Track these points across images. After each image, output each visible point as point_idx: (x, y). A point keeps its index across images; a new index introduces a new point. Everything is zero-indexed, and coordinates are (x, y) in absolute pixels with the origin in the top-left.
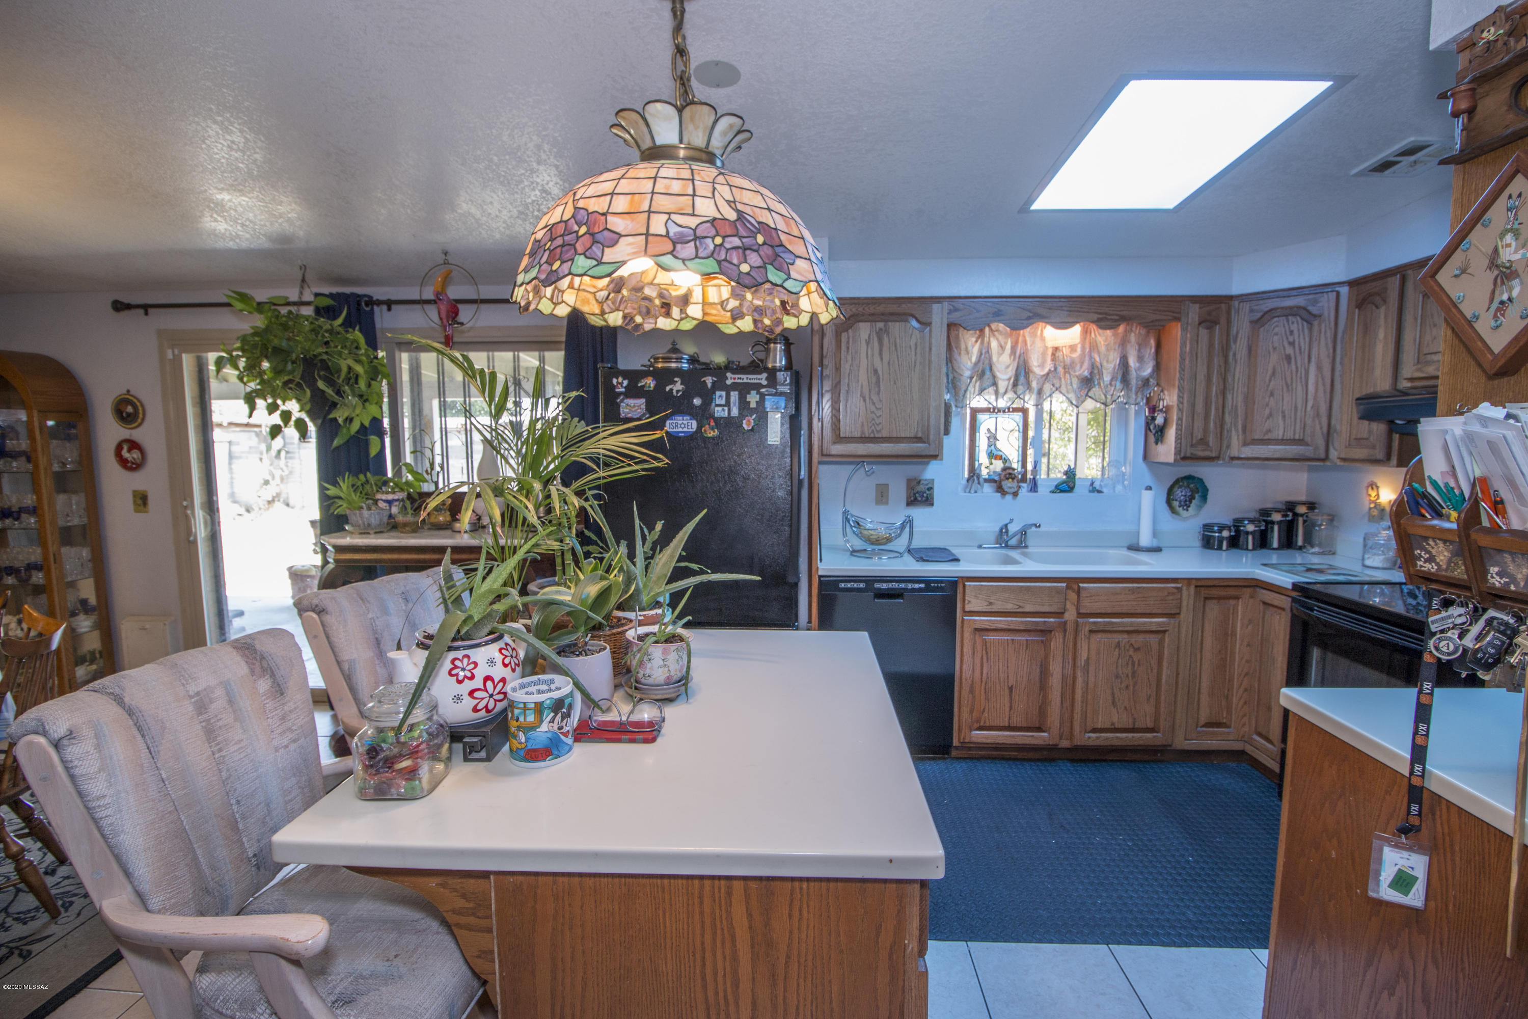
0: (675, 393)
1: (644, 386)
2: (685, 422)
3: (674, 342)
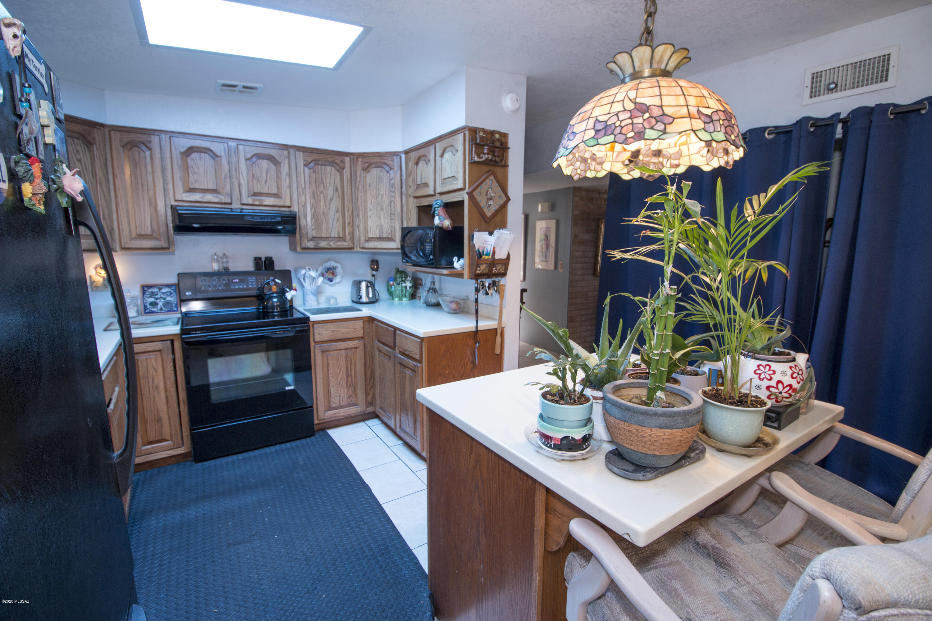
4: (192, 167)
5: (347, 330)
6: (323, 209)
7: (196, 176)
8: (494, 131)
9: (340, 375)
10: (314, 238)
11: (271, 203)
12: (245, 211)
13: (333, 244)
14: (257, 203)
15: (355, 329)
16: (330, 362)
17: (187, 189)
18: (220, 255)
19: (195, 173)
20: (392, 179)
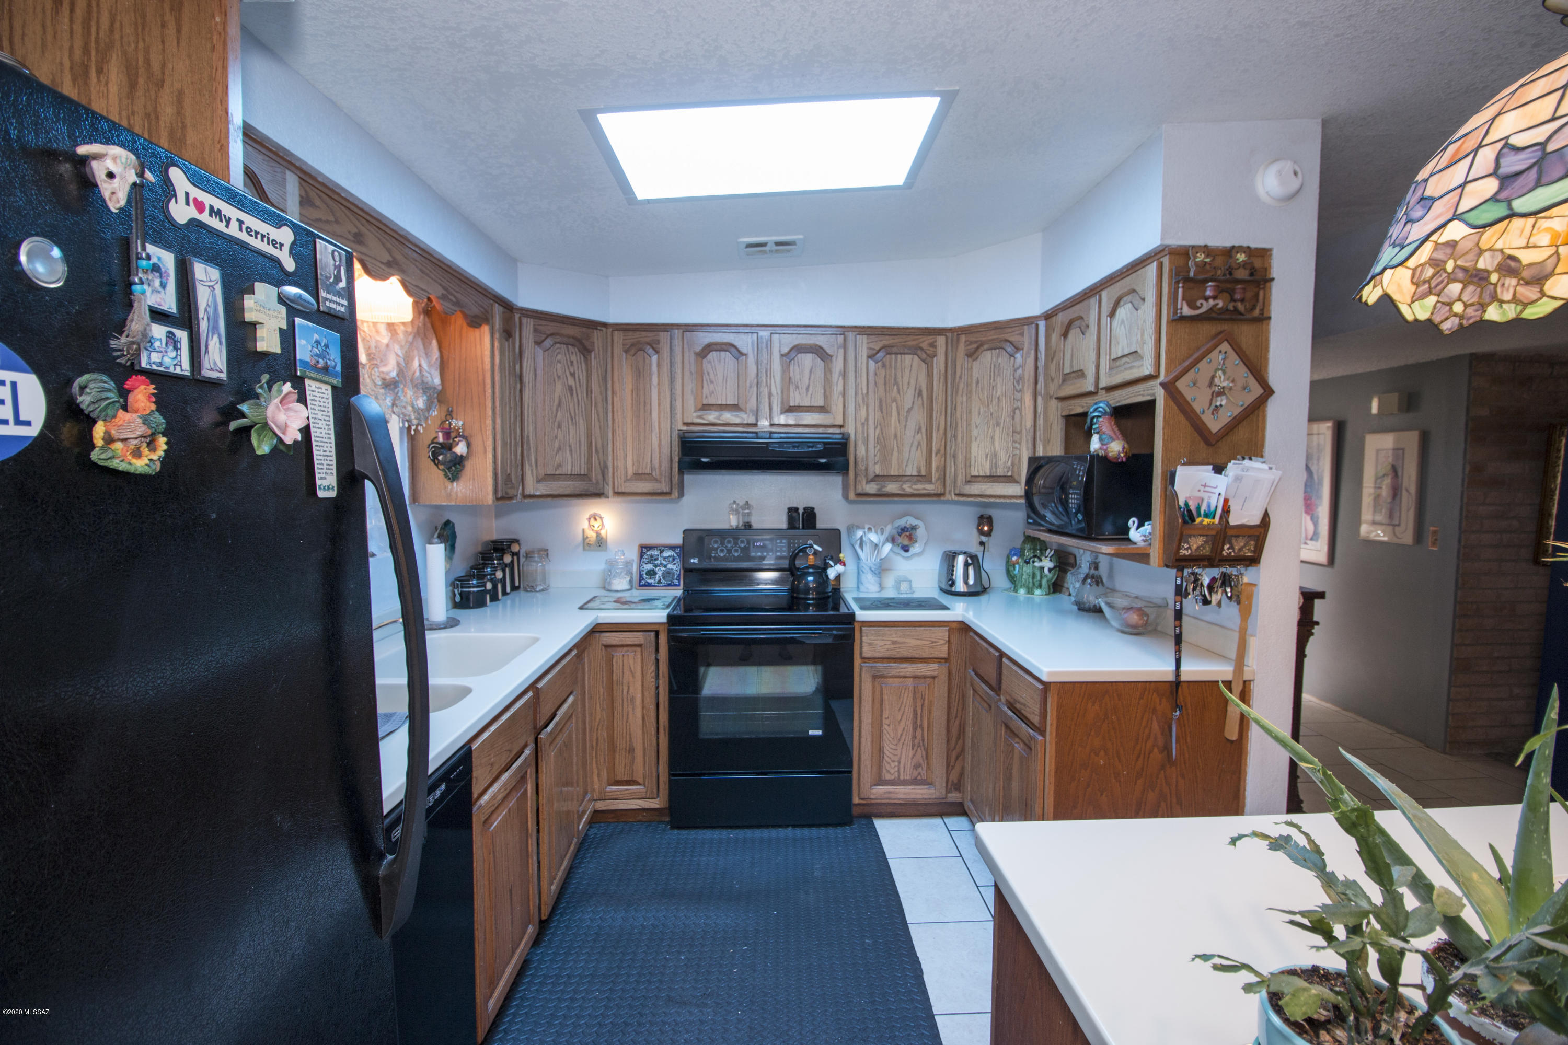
4: (708, 374)
5: (919, 642)
6: (895, 428)
7: (712, 386)
8: (1233, 247)
9: (902, 724)
10: (876, 478)
11: (813, 422)
12: (776, 435)
13: (908, 488)
14: (792, 422)
15: (933, 642)
16: (885, 697)
17: (700, 406)
18: (742, 503)
19: (712, 382)
20: (1018, 368)
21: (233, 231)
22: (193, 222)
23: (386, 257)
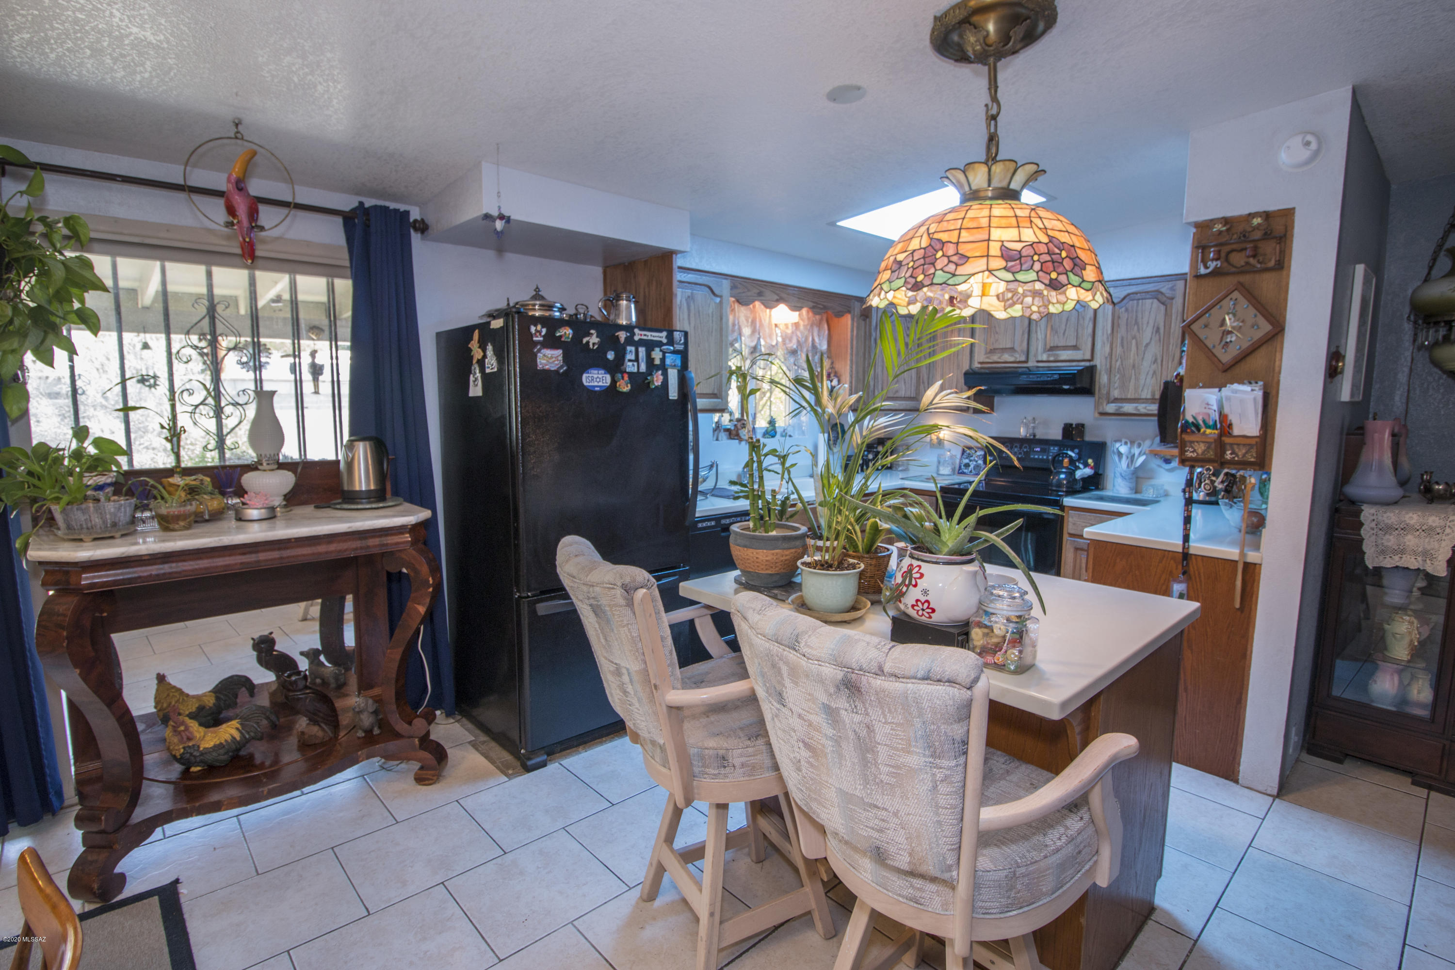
0: (591, 346)
1: (561, 337)
2: (600, 376)
3: (537, 288)
4: (995, 327)
6: (1134, 360)
7: (997, 336)
8: (1250, 214)
10: (1116, 400)
11: (1068, 358)
13: (1142, 408)
14: (1052, 359)
17: (991, 350)
18: (1030, 418)
19: (997, 333)
21: (650, 338)
22: (640, 340)
23: (776, 297)
